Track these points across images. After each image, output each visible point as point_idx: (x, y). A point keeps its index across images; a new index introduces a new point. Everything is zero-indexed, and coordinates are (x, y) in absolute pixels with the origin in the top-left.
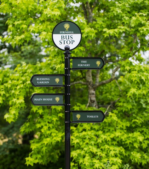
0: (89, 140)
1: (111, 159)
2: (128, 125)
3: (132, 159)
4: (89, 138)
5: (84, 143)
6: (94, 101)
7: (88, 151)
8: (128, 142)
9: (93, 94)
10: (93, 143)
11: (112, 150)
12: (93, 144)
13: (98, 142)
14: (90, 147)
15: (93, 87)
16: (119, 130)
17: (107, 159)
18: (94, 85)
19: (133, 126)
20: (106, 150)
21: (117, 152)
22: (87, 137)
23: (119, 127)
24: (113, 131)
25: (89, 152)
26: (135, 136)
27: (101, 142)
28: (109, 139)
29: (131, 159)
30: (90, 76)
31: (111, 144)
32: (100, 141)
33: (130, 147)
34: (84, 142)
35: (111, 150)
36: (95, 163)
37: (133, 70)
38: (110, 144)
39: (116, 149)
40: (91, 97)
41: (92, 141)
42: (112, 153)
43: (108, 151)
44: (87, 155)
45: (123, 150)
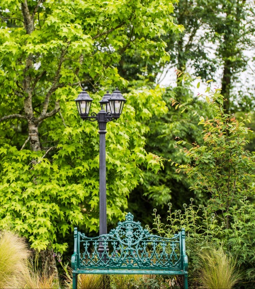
0: (12, 194)
1: (38, 219)
2: (70, 174)
3: (72, 220)
4: (12, 192)
5: (6, 198)
6: (35, 142)
7: (9, 209)
8: (64, 197)
9: (34, 131)
10: (17, 197)
11: (41, 208)
12: (17, 200)
13: (23, 197)
14: (13, 203)
15: (33, 121)
16: (56, 180)
17: (33, 220)
18: (35, 120)
19: (77, 175)
20: (33, 208)
21: (47, 210)
22: (10, 190)
23: (56, 177)
24: (47, 181)
25: (11, 210)
26: (74, 188)
27: (26, 197)
28: (37, 192)
29: (70, 220)
30: (29, 107)
31: (41, 200)
32: (25, 195)
33: (66, 203)
34: (6, 196)
35: (39, 208)
36: (17, 224)
37: (71, 101)
38: (39, 200)
39: (46, 207)
40: (31, 136)
41: (16, 195)
42: (40, 212)
43: (36, 209)
44: (8, 214)
45: (57, 208)
